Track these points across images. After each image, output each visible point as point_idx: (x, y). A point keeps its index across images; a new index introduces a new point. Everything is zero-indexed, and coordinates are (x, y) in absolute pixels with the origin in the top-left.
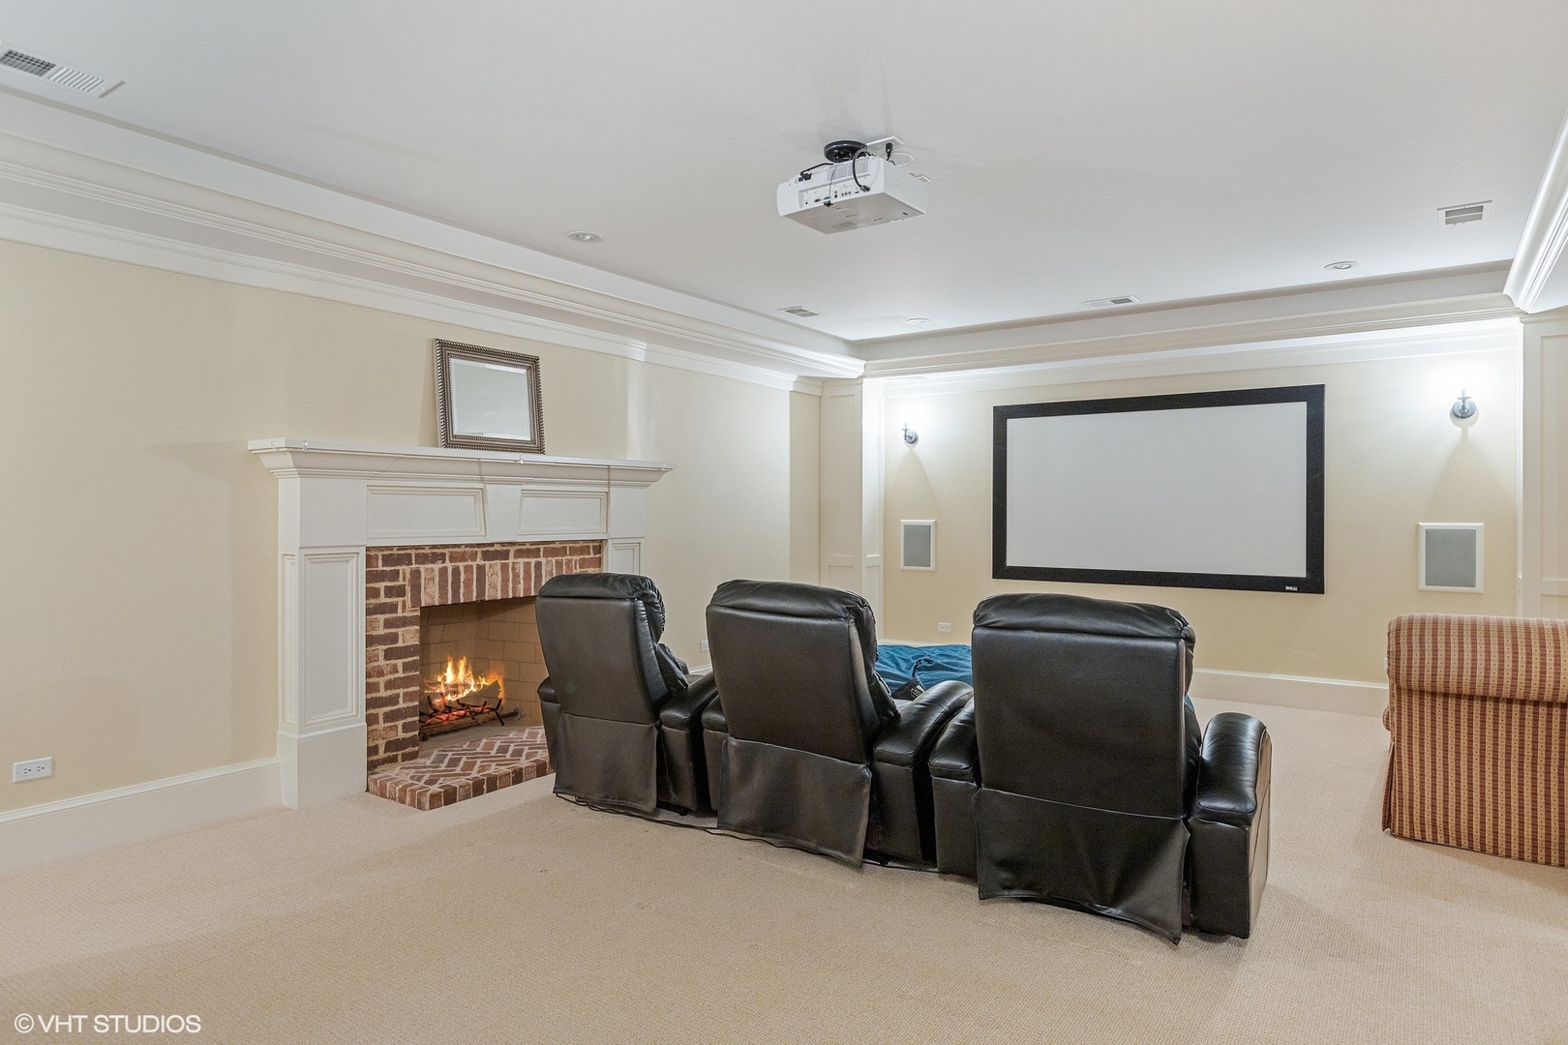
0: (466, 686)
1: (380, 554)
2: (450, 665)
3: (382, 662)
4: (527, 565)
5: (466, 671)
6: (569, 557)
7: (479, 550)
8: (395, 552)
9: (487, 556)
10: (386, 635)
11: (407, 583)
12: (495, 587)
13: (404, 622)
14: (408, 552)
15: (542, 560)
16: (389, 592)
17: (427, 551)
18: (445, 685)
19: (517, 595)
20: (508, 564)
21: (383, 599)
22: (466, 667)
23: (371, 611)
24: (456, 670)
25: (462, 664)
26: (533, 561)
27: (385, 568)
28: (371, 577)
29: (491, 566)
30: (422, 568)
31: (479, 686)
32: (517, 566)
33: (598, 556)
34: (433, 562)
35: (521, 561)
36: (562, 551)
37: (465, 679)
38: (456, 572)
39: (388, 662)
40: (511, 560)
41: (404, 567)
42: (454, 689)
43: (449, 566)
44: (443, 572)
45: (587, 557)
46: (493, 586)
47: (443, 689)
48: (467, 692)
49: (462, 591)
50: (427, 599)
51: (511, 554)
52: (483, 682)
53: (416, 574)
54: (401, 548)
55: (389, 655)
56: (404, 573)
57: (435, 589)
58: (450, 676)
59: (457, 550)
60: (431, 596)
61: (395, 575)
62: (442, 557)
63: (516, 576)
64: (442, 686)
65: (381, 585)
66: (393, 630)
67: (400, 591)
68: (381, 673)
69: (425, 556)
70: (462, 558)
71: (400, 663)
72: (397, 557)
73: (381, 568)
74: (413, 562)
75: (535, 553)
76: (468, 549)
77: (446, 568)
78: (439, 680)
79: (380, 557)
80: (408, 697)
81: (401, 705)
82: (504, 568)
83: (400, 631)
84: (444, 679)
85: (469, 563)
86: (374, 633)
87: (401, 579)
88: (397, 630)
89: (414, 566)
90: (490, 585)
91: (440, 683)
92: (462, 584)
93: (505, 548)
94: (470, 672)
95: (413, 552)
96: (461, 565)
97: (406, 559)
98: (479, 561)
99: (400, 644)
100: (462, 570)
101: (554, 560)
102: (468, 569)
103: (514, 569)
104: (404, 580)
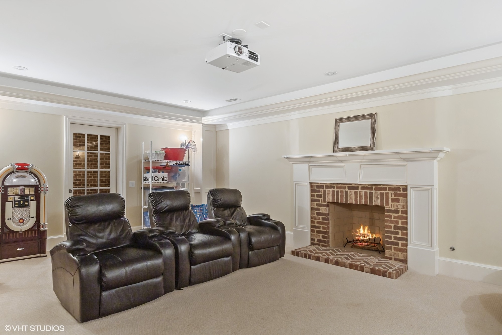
0: (368, 236)
1: (315, 185)
2: (362, 227)
3: (316, 215)
4: (366, 193)
5: (368, 231)
6: (388, 192)
7: (347, 186)
8: (319, 184)
9: (349, 188)
10: (317, 208)
11: (322, 194)
12: (352, 199)
13: (322, 205)
14: (323, 185)
15: (374, 191)
16: (318, 196)
17: (329, 185)
18: (360, 233)
19: (361, 203)
20: (357, 192)
21: (316, 198)
22: (368, 229)
23: (312, 200)
24: (364, 230)
25: (366, 228)
26: (368, 191)
27: (317, 189)
28: (312, 191)
29: (350, 192)
30: (327, 190)
31: (373, 237)
32: (361, 193)
33: (405, 192)
34: (331, 188)
35: (363, 191)
36: (385, 189)
37: (367, 233)
38: (337, 192)
39: (317, 216)
40: (360, 190)
41: (322, 189)
42: (364, 235)
43: (335, 190)
44: (333, 192)
45: (398, 192)
46: (351, 199)
47: (359, 235)
48: (368, 238)
49: (340, 198)
50: (328, 200)
51: (360, 188)
52: (374, 236)
53: (325, 192)
54: (321, 183)
55: (318, 214)
56: (322, 191)
57: (330, 197)
58: (362, 231)
59: (338, 185)
60: (329, 198)
61: (319, 191)
62: (334, 187)
63: (361, 196)
64: (359, 233)
65: (316, 194)
66: (319, 207)
67: (320, 196)
68: (316, 219)
69: (328, 186)
70: (340, 188)
71: (321, 217)
72: (320, 186)
73: (315, 189)
74: (324, 188)
75: (371, 188)
76: (342, 185)
77: (334, 191)
78: (358, 231)
79: (315, 186)
80: (323, 228)
81: (321, 230)
82: (356, 193)
83: (321, 208)
84: (360, 231)
85: (343, 190)
86: (314, 207)
87: (321, 192)
88: (320, 207)
89: (325, 189)
90: (350, 198)
91: (358, 232)
92: (340, 197)
93: (357, 186)
94: (369, 231)
95: (324, 185)
96: (339, 190)
97: (322, 187)
98: (347, 190)
99: (321, 212)
100: (340, 192)
101: (379, 192)
102: (342, 192)
103: (360, 193)
104: (322, 193)
